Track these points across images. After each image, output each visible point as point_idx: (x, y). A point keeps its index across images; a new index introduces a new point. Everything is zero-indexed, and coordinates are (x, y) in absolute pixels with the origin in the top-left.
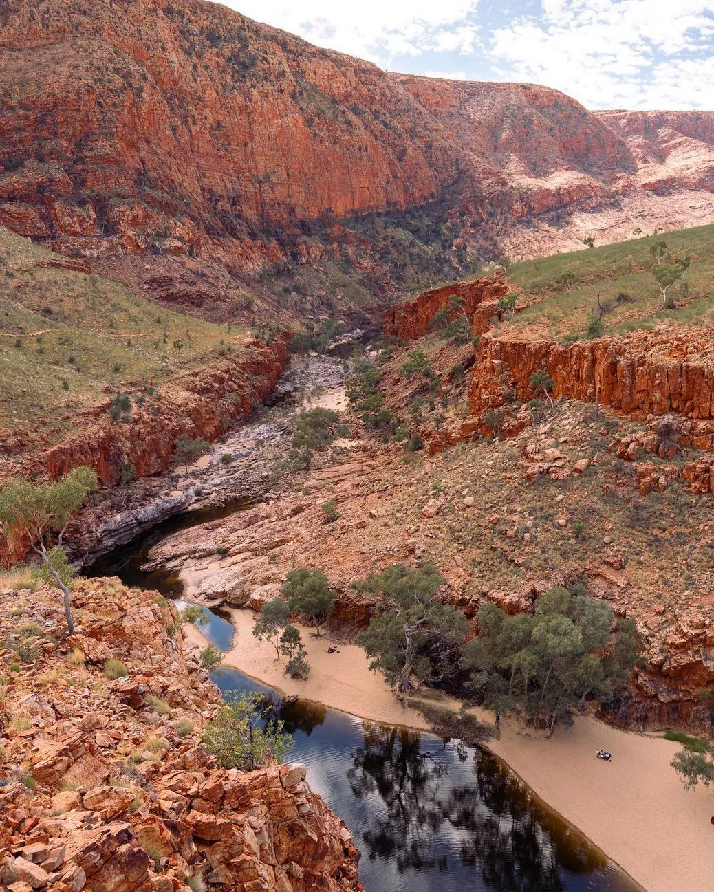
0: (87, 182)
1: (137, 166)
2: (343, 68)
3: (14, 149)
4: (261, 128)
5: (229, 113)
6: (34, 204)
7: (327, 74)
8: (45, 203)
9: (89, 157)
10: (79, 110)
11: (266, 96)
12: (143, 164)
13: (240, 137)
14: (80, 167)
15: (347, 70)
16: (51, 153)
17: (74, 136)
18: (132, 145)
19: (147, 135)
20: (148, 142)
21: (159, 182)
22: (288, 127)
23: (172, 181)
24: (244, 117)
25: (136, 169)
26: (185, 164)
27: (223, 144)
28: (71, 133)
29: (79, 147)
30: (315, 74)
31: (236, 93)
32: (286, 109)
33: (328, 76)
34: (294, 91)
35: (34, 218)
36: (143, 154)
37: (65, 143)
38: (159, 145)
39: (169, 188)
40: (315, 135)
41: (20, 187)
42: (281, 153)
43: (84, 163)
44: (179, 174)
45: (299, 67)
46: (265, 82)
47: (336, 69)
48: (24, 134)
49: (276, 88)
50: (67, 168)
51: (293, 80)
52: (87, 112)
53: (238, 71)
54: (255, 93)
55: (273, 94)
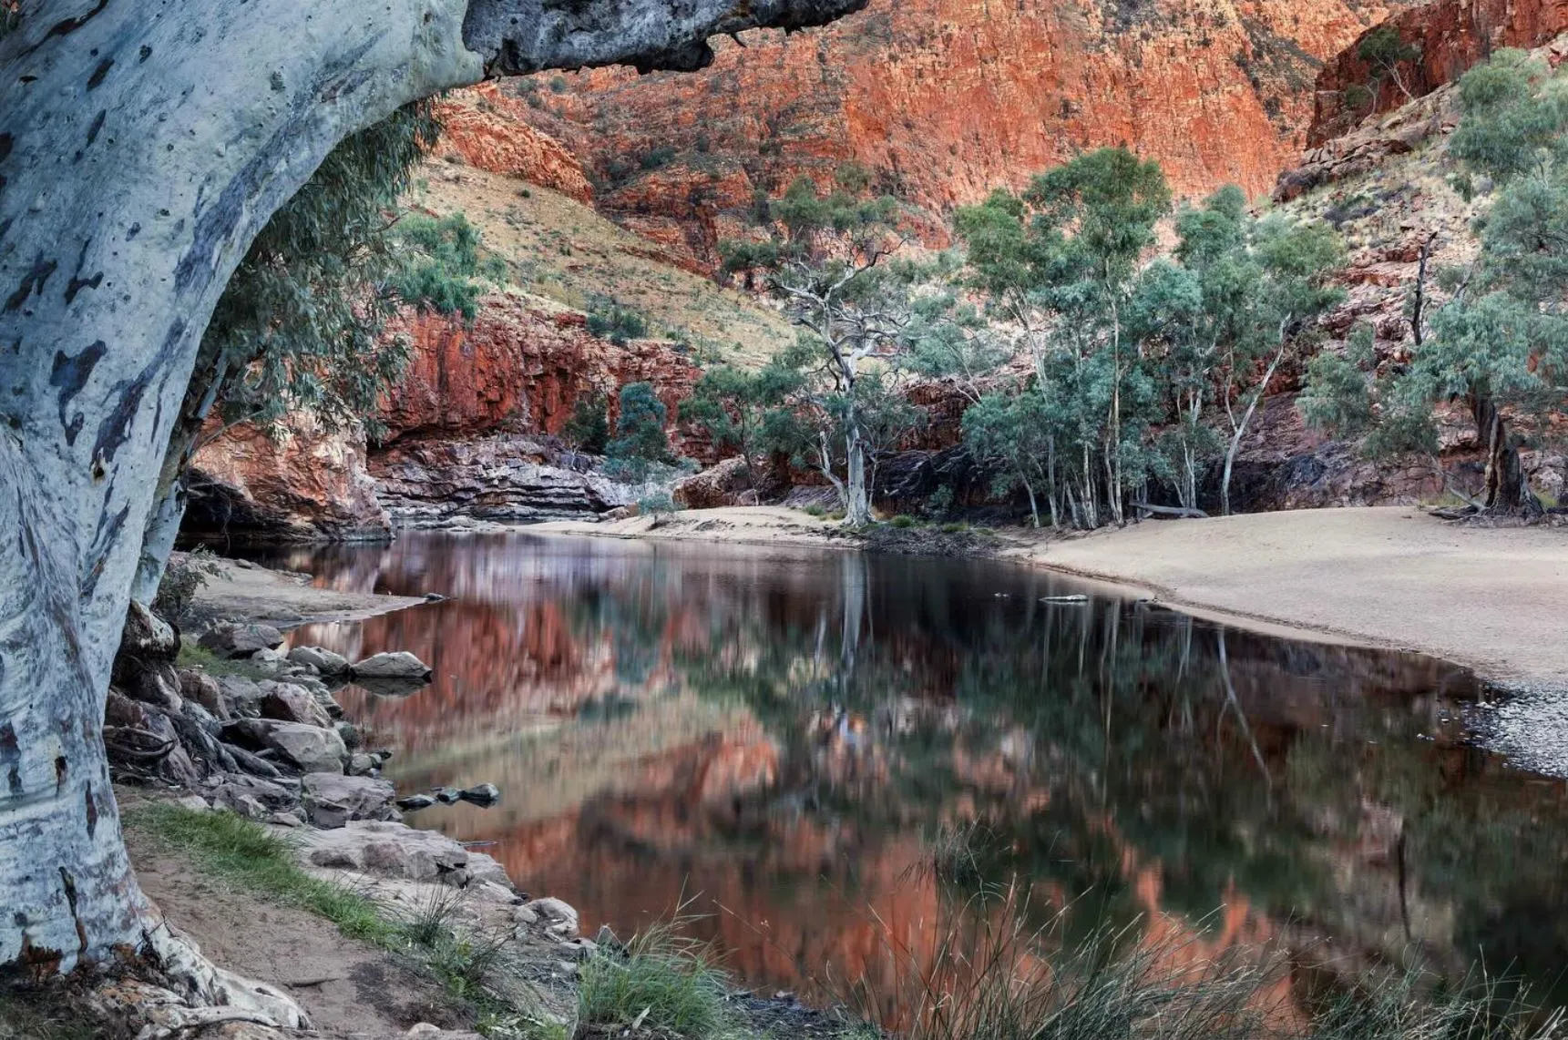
0: (780, 183)
1: (882, 163)
2: (1362, 10)
3: (663, 135)
4: (1158, 115)
5: (1088, 86)
6: (680, 219)
7: (1325, 21)
8: (699, 218)
9: (788, 143)
10: (780, 67)
11: (1172, 54)
12: (893, 161)
13: (1110, 131)
14: (770, 159)
15: (1372, 11)
16: (722, 139)
17: (767, 108)
18: (878, 129)
19: (909, 115)
20: (908, 126)
21: (921, 193)
22: (1218, 112)
23: (952, 196)
24: (1123, 96)
25: (878, 168)
26: (984, 172)
27: (1072, 144)
28: (762, 105)
29: (773, 127)
30: (1296, 20)
31: (1107, 50)
32: (1215, 77)
33: (1327, 26)
34: (1242, 51)
35: (676, 241)
36: (895, 143)
37: (749, 120)
38: (932, 132)
39: (944, 207)
40: (1284, 129)
41: (660, 190)
42: (1200, 161)
43: (777, 153)
44: (969, 187)
45: (1259, 11)
46: (1170, 29)
47: (1345, 10)
48: (682, 109)
49: (1194, 37)
50: (747, 161)
51: (1241, 31)
52: (794, 69)
53: (1115, 14)
54: (1148, 48)
55: (1186, 50)
